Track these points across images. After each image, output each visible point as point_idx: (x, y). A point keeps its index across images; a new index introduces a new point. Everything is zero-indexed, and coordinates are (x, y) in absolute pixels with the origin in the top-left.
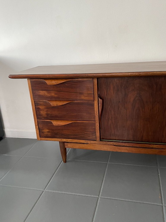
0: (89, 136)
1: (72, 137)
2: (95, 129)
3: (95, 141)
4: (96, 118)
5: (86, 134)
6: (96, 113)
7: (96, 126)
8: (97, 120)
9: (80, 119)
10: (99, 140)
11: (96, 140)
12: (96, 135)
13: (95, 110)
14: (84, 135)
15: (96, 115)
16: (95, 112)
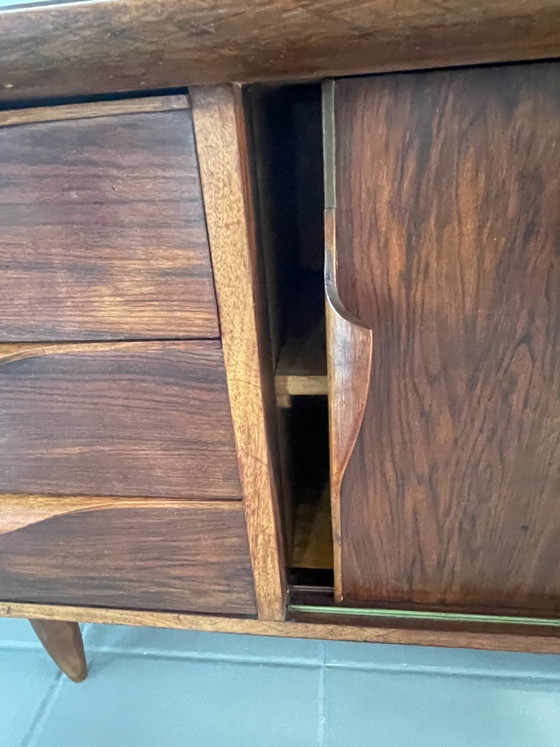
0: (204, 593)
1: (79, 593)
2: (244, 549)
3: (252, 622)
4: (247, 480)
5: (175, 578)
6: (248, 443)
7: (251, 532)
8: (257, 494)
9: (118, 487)
10: (279, 616)
11: (255, 617)
12: (252, 583)
13: (238, 422)
14: (165, 585)
15: (247, 462)
16: (238, 435)
